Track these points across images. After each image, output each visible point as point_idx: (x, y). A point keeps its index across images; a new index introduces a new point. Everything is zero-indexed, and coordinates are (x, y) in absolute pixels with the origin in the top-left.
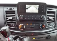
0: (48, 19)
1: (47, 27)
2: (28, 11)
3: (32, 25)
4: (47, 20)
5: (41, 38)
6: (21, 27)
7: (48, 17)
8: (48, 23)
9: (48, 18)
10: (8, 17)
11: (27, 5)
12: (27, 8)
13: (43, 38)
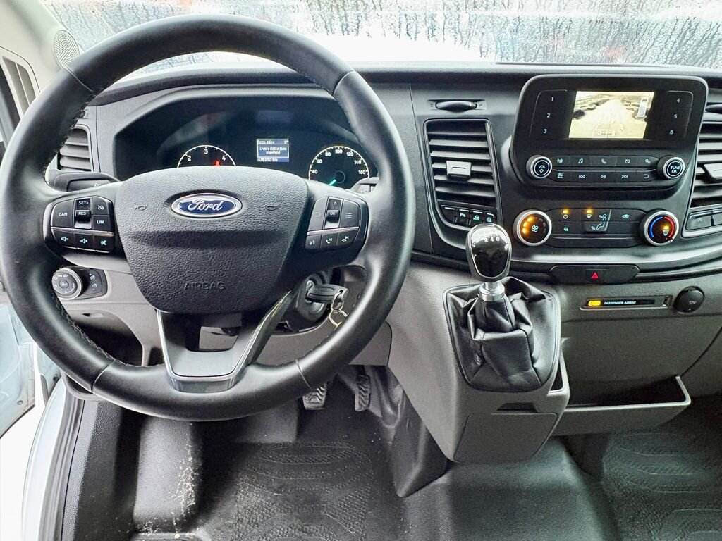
0: (699, 177)
1: (686, 234)
2: (579, 130)
3: (595, 220)
4: (697, 183)
5: (639, 302)
6: (530, 228)
7: (701, 165)
8: (695, 203)
9: (699, 171)
10: (443, 160)
11: (580, 95)
12: (576, 108)
13: (652, 302)
